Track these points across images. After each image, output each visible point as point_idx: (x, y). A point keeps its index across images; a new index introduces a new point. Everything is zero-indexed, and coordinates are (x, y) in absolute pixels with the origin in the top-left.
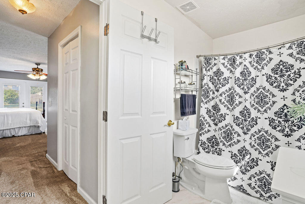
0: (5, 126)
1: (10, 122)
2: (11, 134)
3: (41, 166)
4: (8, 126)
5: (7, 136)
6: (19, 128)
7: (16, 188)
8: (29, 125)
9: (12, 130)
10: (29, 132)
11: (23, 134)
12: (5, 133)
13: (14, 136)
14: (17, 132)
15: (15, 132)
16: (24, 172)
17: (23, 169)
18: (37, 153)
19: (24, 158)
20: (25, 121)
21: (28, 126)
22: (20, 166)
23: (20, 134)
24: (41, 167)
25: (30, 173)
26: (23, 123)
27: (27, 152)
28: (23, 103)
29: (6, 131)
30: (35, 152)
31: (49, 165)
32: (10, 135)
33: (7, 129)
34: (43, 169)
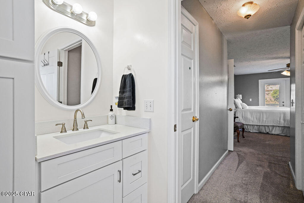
0: (260, 122)
1: (265, 119)
2: (266, 130)
3: (278, 172)
4: (263, 123)
5: (262, 131)
6: (273, 127)
7: (246, 179)
8: (283, 125)
9: (266, 127)
10: (283, 133)
11: (276, 133)
12: (261, 129)
13: (268, 133)
14: (271, 130)
15: (269, 130)
16: (259, 169)
17: (261, 166)
18: (281, 157)
19: (266, 157)
20: (279, 120)
21: (281, 126)
22: (260, 162)
23: (273, 132)
24: (276, 173)
25: (263, 172)
26: (276, 122)
27: (272, 152)
28: (283, 102)
29: (262, 126)
30: (279, 155)
31: (287, 176)
32: (264, 132)
33: (263, 126)
34: (278, 176)
